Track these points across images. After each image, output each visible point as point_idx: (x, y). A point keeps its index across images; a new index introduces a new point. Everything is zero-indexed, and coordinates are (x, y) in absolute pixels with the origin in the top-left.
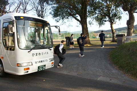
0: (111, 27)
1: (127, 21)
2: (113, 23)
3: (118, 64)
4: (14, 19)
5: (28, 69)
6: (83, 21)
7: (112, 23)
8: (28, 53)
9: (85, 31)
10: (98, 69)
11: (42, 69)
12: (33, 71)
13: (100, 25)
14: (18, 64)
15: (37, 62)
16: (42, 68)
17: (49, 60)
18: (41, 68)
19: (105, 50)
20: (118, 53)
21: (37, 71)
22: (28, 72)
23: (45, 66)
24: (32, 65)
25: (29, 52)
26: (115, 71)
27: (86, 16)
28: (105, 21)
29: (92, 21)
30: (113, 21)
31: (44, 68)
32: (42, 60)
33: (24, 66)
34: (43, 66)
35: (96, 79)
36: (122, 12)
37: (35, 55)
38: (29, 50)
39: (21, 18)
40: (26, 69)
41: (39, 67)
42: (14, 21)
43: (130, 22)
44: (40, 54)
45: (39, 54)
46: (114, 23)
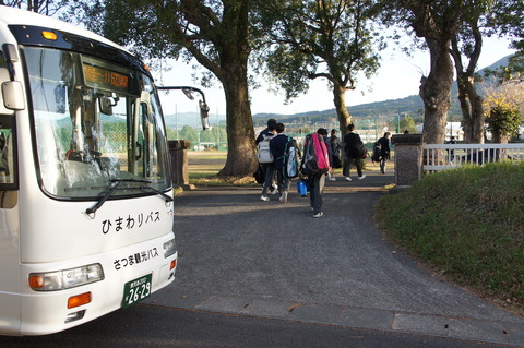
0: (338, 101)
1: (423, 78)
2: (343, 84)
3: (438, 259)
4: (11, 39)
5: (86, 298)
6: (232, 69)
7: (339, 84)
8: (85, 216)
9: (238, 115)
10: (363, 285)
11: (140, 295)
12: (104, 307)
13: (289, 91)
14: (34, 277)
15: (122, 263)
16: (141, 289)
17: (162, 251)
18: (135, 288)
19: (346, 201)
20: (422, 212)
21: (118, 307)
22: (81, 314)
23: (149, 278)
24: (102, 277)
25: (88, 212)
26: (439, 289)
27: (244, 47)
28: (313, 76)
29: (254, 74)
30: (343, 78)
31: (146, 291)
32: (140, 252)
33: (67, 284)
34: (144, 280)
35: (383, 327)
36: (384, 41)
37: (115, 225)
38: (91, 204)
39: (48, 36)
40: (75, 301)
41: (127, 286)
42: (10, 48)
43: (436, 83)
44: (132, 222)
45: (129, 220)
46: (348, 84)
